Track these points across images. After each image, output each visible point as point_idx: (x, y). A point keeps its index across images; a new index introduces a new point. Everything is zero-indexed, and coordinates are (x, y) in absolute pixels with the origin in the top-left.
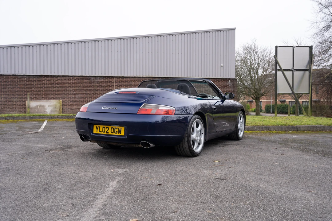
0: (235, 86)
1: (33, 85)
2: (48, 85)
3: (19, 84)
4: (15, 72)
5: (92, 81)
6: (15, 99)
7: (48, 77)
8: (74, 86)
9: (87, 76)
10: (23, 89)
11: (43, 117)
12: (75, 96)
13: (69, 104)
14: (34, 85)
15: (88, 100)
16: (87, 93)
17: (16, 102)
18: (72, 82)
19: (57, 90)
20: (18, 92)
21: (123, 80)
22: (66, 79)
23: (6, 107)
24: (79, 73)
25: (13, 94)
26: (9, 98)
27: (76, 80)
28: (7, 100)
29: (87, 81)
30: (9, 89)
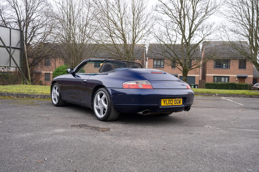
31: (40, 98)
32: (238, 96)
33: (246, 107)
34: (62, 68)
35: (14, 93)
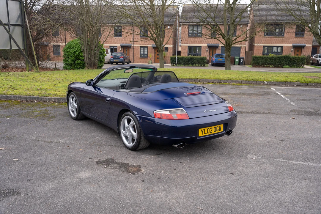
31: (53, 102)
32: (291, 84)
33: (299, 109)
34: (75, 43)
35: (22, 96)
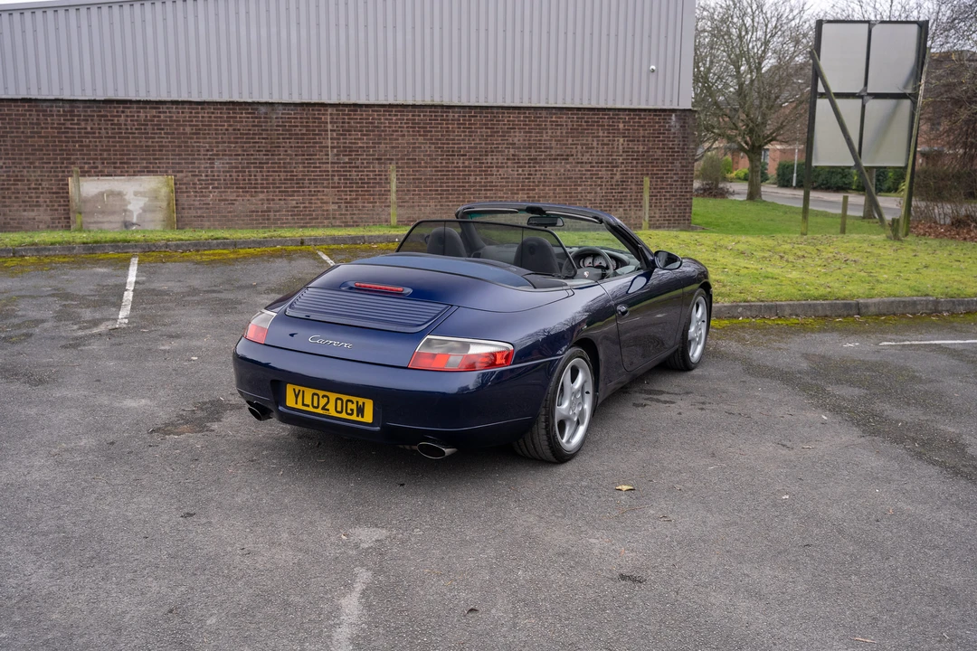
0: (689, 131)
1: (86, 129)
2: (131, 129)
3: (42, 128)
4: (28, 89)
5: (261, 118)
6: (34, 172)
7: (128, 105)
8: (209, 134)
9: (246, 103)
10: (55, 142)
11: (124, 247)
12: (213, 163)
13: (195, 188)
14: (89, 130)
15: (250, 176)
16: (248, 155)
17: (37, 180)
18: (202, 121)
19: (159, 146)
20: (42, 150)
21: (355, 115)
22: (183, 113)
23: (10, 198)
24: (221, 93)
25: (26, 159)
26: (16, 170)
27: (213, 113)
28: (12, 176)
29: (248, 118)
30: (13, 141)
